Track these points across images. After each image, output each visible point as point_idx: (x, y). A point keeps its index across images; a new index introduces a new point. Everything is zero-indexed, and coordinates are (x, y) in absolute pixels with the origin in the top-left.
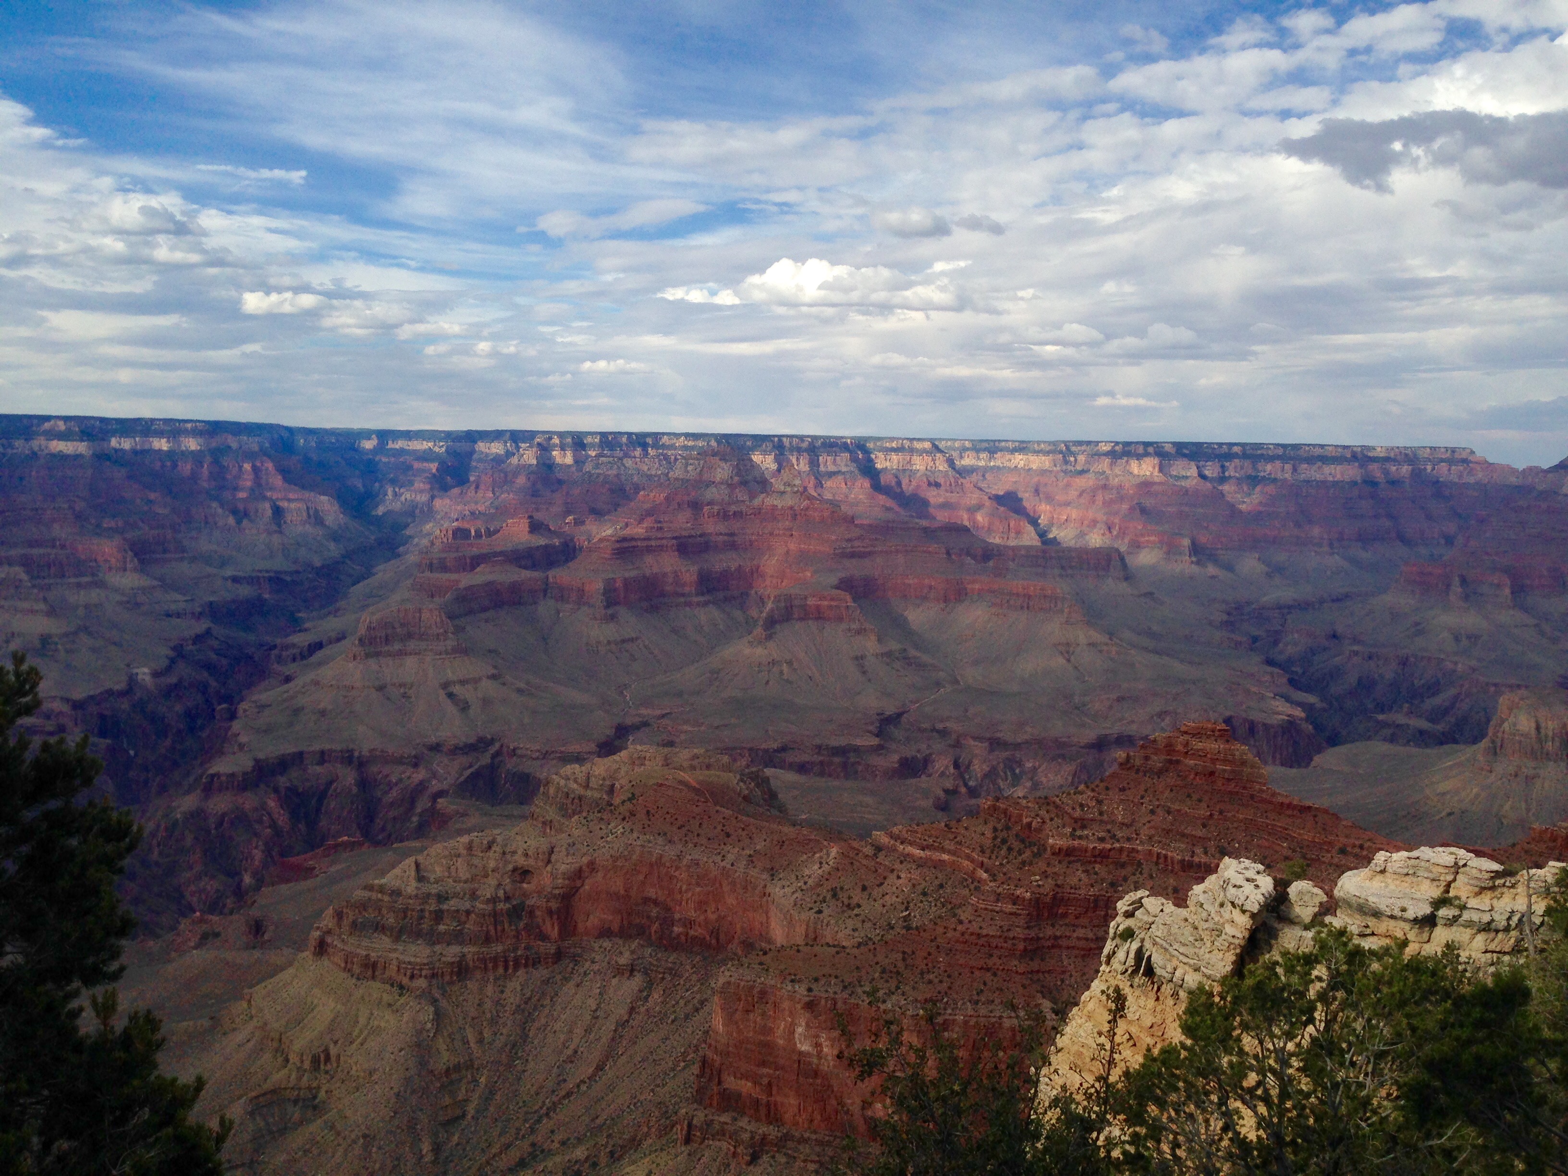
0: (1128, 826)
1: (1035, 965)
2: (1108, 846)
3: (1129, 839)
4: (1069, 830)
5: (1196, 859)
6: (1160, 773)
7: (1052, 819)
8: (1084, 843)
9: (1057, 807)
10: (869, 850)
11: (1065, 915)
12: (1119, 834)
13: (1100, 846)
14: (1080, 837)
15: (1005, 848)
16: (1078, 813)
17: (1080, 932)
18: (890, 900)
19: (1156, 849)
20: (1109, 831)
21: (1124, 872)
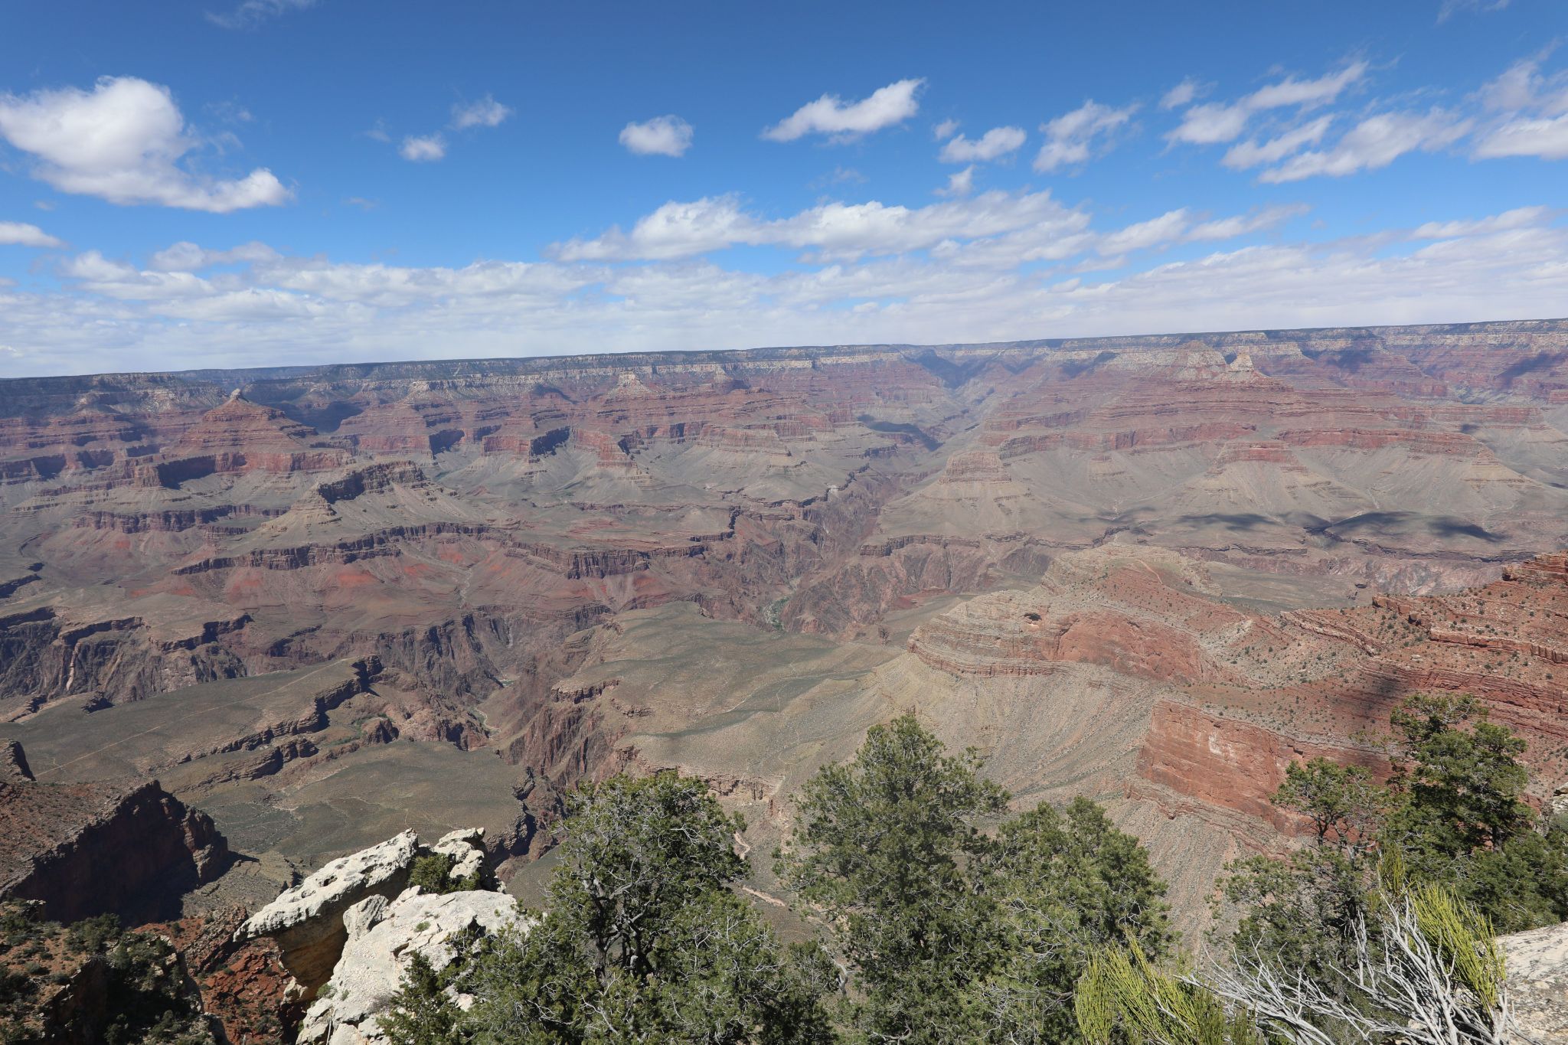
0: (1507, 624)
2: (1487, 638)
3: (1507, 633)
4: (1450, 623)
7: (1435, 614)
8: (1463, 633)
9: (1441, 604)
10: (1278, 625)
12: (1498, 629)
13: (1480, 637)
14: (1460, 629)
15: (1391, 631)
16: (1460, 611)
18: (1291, 660)
19: (1534, 642)
20: (1487, 627)
21: (1499, 659)
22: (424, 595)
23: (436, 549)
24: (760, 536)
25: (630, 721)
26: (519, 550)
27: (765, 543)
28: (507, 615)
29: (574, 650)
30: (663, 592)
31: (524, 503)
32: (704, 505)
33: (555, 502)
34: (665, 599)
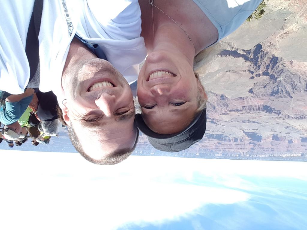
22: (304, 101)
23: (300, 113)
24: (212, 114)
25: (248, 69)
26: (277, 112)
27: (210, 113)
28: (281, 95)
29: (262, 86)
30: (238, 101)
31: (274, 124)
32: (226, 122)
33: (265, 124)
34: (236, 99)
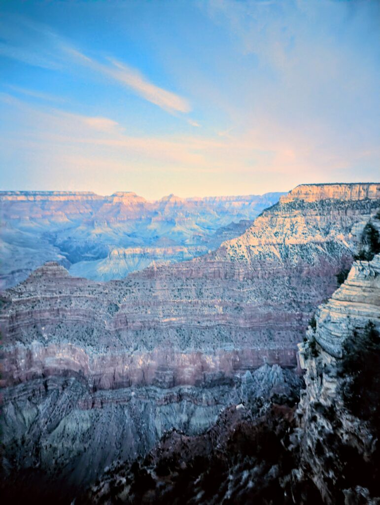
0: (34, 292)
1: (13, 333)
2: (30, 298)
3: (35, 295)
4: (17, 296)
5: (54, 296)
6: (41, 277)
7: (12, 294)
8: (23, 298)
9: (13, 291)
11: (20, 318)
12: (32, 294)
13: (28, 298)
14: (21, 297)
16: (19, 291)
17: (25, 322)
19: (43, 296)
20: (29, 294)
21: (35, 304)
